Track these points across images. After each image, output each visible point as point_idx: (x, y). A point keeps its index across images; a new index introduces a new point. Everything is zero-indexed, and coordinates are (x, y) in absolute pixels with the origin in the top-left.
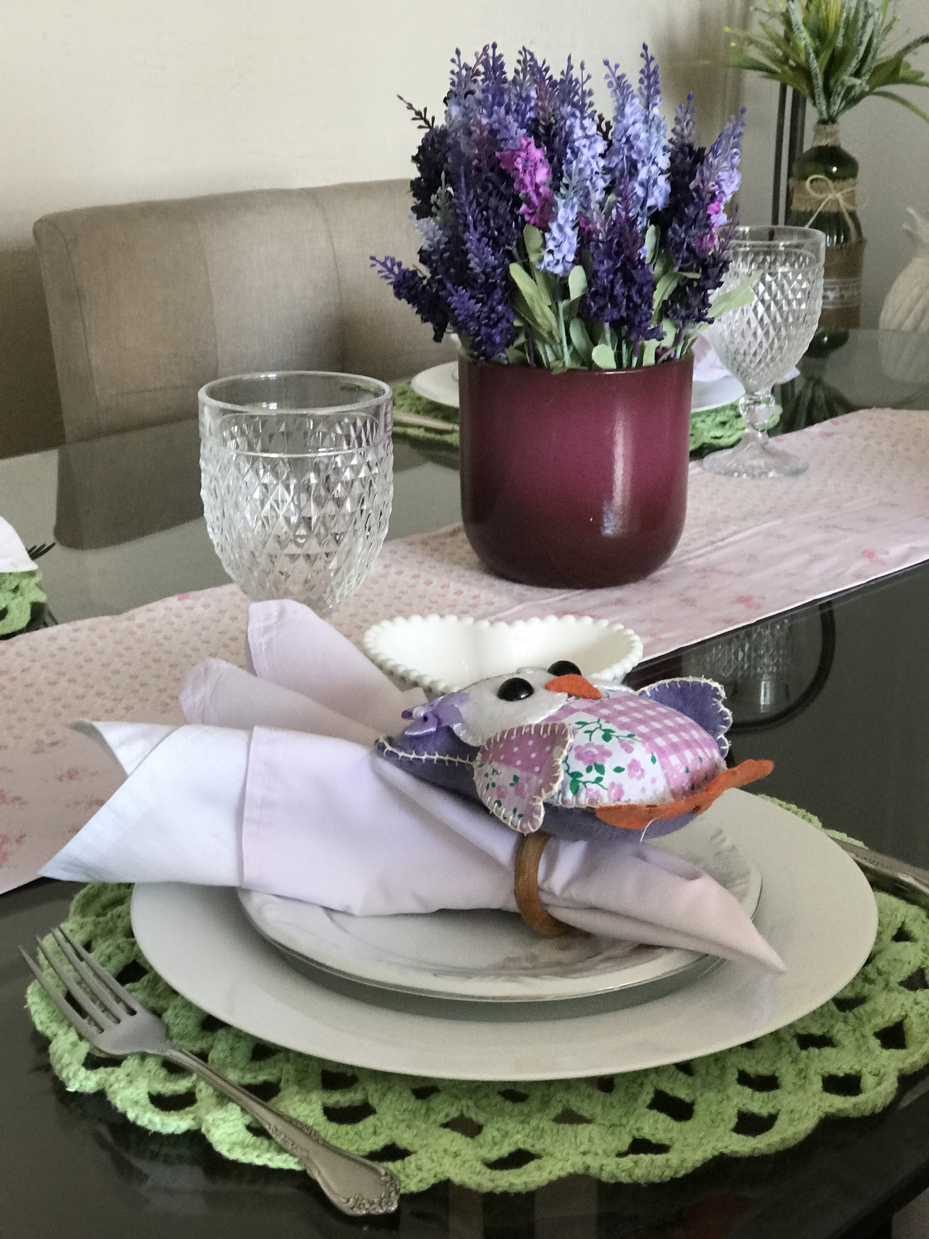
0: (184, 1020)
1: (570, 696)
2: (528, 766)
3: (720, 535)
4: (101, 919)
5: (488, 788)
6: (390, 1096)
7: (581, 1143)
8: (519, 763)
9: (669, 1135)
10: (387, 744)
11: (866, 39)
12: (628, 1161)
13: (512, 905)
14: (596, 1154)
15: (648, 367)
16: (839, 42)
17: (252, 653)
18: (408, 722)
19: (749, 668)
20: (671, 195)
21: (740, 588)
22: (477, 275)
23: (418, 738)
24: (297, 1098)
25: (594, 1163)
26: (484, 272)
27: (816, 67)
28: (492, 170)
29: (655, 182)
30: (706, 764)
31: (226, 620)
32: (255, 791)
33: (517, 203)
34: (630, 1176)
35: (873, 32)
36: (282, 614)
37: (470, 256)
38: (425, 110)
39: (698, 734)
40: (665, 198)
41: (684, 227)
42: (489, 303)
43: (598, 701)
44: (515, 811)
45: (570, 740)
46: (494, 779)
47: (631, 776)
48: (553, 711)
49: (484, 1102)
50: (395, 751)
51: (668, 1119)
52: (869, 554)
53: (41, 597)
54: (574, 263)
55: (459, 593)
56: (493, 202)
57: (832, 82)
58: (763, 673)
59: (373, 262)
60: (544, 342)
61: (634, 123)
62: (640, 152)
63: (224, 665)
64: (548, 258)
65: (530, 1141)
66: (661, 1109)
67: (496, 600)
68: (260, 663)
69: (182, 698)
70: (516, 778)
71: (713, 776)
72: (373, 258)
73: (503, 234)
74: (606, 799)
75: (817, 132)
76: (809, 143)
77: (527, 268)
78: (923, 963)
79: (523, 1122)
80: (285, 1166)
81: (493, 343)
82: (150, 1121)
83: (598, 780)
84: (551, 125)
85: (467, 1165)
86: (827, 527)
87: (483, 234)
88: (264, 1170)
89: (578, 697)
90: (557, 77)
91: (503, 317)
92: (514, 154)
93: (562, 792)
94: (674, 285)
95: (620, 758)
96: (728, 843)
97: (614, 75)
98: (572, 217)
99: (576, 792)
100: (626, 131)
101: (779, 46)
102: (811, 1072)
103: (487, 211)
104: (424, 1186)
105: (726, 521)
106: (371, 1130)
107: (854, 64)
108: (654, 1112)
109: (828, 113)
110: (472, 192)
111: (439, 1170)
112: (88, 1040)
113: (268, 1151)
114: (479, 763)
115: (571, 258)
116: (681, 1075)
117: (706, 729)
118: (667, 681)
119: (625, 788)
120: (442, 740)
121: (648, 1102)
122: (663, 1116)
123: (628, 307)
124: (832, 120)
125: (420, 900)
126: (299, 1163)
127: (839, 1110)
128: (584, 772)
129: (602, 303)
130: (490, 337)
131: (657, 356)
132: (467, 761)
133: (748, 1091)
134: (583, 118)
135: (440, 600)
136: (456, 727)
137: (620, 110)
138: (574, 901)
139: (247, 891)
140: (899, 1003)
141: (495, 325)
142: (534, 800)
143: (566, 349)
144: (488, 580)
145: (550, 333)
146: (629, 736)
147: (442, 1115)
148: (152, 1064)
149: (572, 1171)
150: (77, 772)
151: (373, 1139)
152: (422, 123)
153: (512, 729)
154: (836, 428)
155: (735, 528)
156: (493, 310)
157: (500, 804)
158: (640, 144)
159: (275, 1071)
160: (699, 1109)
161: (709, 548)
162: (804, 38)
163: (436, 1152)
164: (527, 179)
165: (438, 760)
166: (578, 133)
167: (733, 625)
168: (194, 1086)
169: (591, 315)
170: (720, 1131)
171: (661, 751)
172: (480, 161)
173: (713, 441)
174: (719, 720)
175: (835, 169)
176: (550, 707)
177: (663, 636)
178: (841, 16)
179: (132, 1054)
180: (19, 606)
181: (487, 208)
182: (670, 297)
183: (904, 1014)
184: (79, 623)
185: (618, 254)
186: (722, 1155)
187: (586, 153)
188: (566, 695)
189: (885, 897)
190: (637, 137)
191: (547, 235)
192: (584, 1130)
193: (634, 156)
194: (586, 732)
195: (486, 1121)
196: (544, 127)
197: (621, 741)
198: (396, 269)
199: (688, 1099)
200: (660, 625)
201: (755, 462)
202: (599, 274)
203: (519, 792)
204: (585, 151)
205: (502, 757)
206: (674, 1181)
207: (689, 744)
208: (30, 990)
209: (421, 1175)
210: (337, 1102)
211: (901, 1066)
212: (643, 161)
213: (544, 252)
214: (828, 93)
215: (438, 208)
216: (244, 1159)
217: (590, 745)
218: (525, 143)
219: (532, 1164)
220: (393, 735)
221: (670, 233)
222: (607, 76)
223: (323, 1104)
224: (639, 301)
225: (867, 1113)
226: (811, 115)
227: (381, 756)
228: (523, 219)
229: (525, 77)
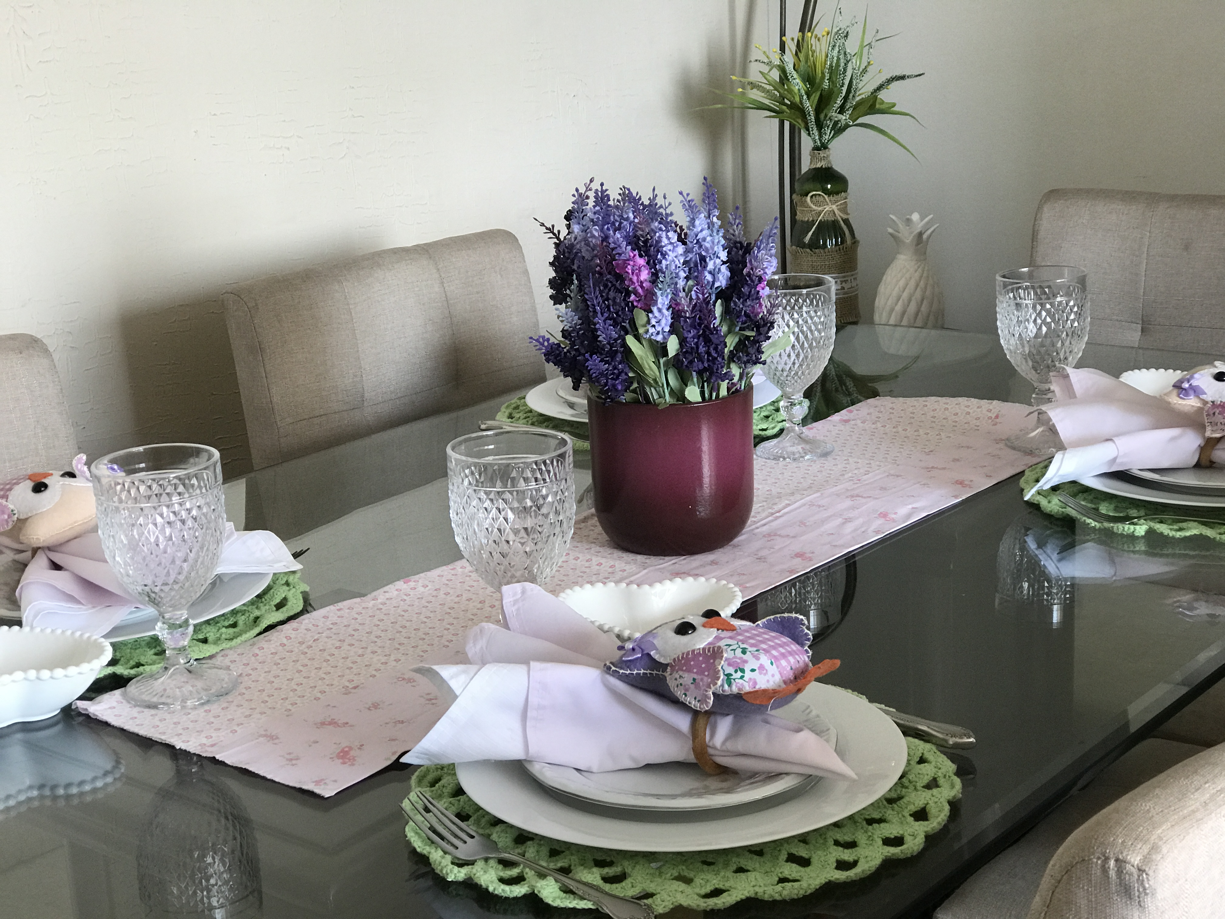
0: (504, 839)
1: (718, 630)
2: (701, 672)
3: (776, 508)
4: (433, 788)
5: (677, 686)
6: (638, 867)
7: (751, 881)
8: (695, 670)
9: (799, 874)
10: (612, 666)
11: (847, 82)
12: (779, 887)
13: (692, 758)
14: (760, 886)
15: (724, 398)
16: (826, 84)
17: (507, 616)
18: (623, 652)
19: (800, 601)
20: (730, 278)
21: (796, 547)
22: (604, 345)
23: (630, 661)
24: (585, 872)
25: (760, 890)
26: (609, 343)
27: (809, 106)
28: (610, 273)
29: (719, 269)
30: (802, 664)
31: (441, 595)
32: (534, 700)
33: (628, 294)
34: (781, 895)
35: (852, 76)
36: (523, 592)
37: (599, 333)
38: (553, 226)
39: (795, 647)
40: (727, 281)
41: (741, 300)
42: (613, 363)
43: (735, 632)
44: (695, 698)
45: (725, 655)
46: (681, 681)
47: (760, 673)
48: (710, 639)
49: (691, 866)
50: (617, 669)
51: (798, 866)
52: (884, 515)
53: (307, 589)
54: (671, 332)
55: (600, 564)
56: (612, 294)
57: (822, 116)
58: (811, 604)
59: (531, 340)
60: (651, 386)
61: (701, 231)
62: (707, 250)
63: (492, 626)
64: (652, 330)
65: (722, 883)
66: (793, 862)
67: (627, 567)
68: (512, 623)
69: (467, 649)
70: (694, 680)
71: (806, 671)
72: (531, 338)
73: (620, 316)
74: (747, 688)
75: (813, 157)
76: (806, 165)
77: (638, 337)
78: (935, 774)
79: (716, 875)
80: (586, 907)
81: (617, 390)
82: (503, 890)
83: (742, 677)
84: (647, 239)
85: (690, 896)
86: (852, 496)
87: (608, 318)
88: (574, 909)
89: (723, 630)
90: (647, 202)
91: (622, 371)
92: (626, 262)
93: (722, 685)
94: (737, 340)
95: (752, 663)
96: (814, 713)
97: (686, 200)
98: (667, 302)
99: (730, 685)
100: (697, 236)
101: (776, 89)
102: (875, 837)
103: (608, 301)
104: (667, 910)
105: (779, 496)
106: (630, 885)
107: (839, 102)
108: (789, 863)
109: (821, 141)
110: (598, 289)
111: (674, 900)
112: (449, 854)
113: (574, 900)
114: (669, 673)
115: (667, 329)
116: (802, 844)
117: (798, 644)
118: (772, 617)
119: (758, 681)
120: (646, 660)
121: (785, 859)
122: (794, 865)
123: (708, 360)
124: (824, 146)
125: (633, 759)
126: (593, 905)
127: (893, 854)
128: (733, 673)
129: (691, 358)
130: (614, 386)
131: (729, 389)
132: (661, 673)
133: (841, 849)
134: (668, 231)
135: (587, 570)
136: (652, 653)
137: (692, 222)
138: (728, 751)
139: (530, 761)
140: (923, 796)
141: (617, 378)
142: (707, 691)
143: (666, 390)
144: (618, 553)
145: (655, 380)
146: (757, 651)
147: (669, 874)
148: (492, 863)
149: (748, 895)
150: (379, 705)
151: (632, 890)
152: (551, 235)
153: (689, 652)
154: (851, 416)
155: (787, 502)
156: (615, 368)
157: (686, 695)
158: (707, 245)
159: (566, 861)
160: (814, 860)
161: (770, 518)
162: (798, 84)
163: (671, 891)
164: (635, 278)
165: (643, 673)
166: (665, 241)
167: (795, 574)
168: (522, 872)
169: (684, 367)
170: (828, 869)
171: (775, 657)
172: (601, 268)
173: (761, 432)
174: (804, 638)
175: (829, 186)
176: (708, 637)
177: (748, 585)
178: (825, 64)
179: (479, 859)
180: (294, 596)
181: (607, 300)
182: (734, 348)
183: (926, 802)
184: (340, 605)
185: (700, 325)
186: (830, 881)
187: (671, 256)
188: (716, 629)
189: (910, 739)
190: (704, 239)
191: (650, 315)
192: (752, 875)
193: (704, 253)
194: (732, 650)
195: (694, 876)
196: (643, 242)
197: (752, 654)
198: (546, 343)
199: (806, 856)
200: (745, 577)
201: (794, 449)
202: (688, 340)
203: (697, 687)
204: (670, 253)
205: (684, 668)
206: (805, 897)
207: (791, 653)
208: (407, 829)
209: (664, 904)
210: (607, 873)
211: (926, 829)
212: (710, 257)
213: (649, 327)
214: (820, 126)
215: (571, 298)
216: (562, 905)
217: (735, 657)
218: (632, 255)
219: (725, 894)
220: (614, 660)
221: (732, 304)
222: (682, 201)
223: (600, 874)
224: (716, 355)
225: (909, 856)
226: (807, 143)
227: (609, 674)
228: (632, 304)
229: (624, 204)
